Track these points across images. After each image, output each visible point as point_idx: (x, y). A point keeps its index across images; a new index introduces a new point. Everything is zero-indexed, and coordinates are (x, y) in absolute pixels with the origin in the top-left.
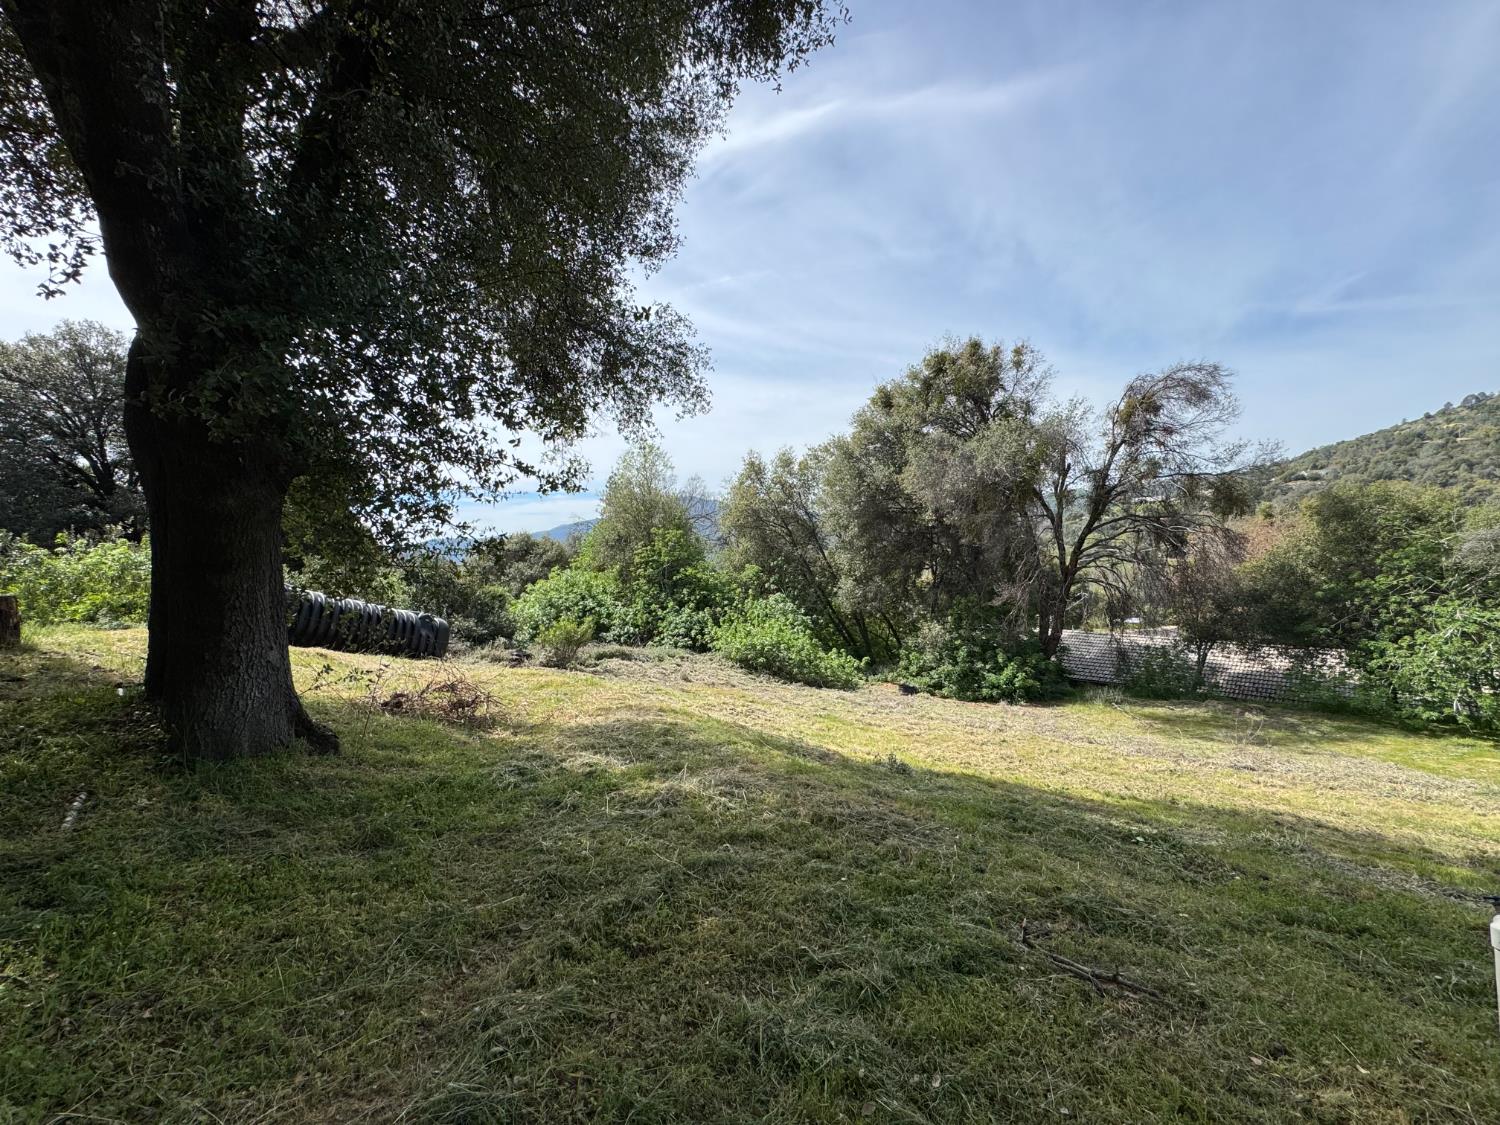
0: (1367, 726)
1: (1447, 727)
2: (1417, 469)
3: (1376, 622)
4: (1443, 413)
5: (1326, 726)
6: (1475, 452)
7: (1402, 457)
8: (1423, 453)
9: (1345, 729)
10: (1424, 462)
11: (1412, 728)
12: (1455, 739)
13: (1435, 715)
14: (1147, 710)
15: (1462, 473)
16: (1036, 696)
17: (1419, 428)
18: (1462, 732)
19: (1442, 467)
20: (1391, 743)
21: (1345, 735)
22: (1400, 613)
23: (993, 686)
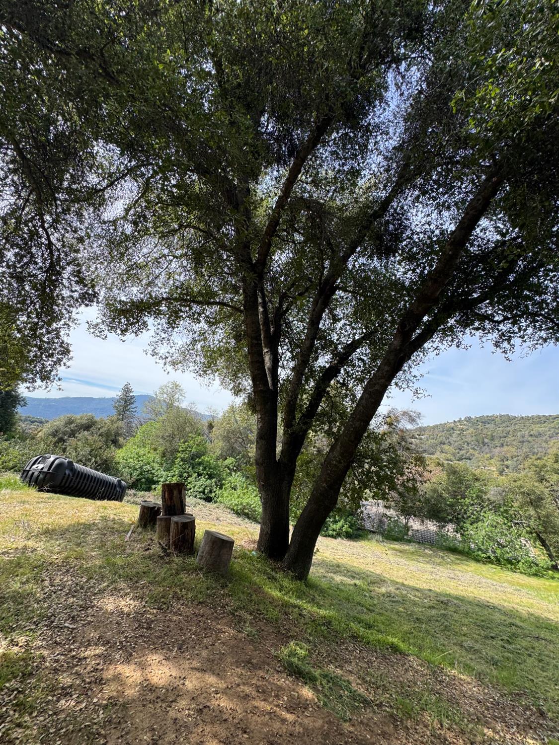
0: (464, 558)
1: (488, 561)
2: (452, 442)
3: (465, 516)
4: (460, 421)
5: (453, 557)
6: (469, 439)
7: (448, 436)
8: (454, 435)
9: (458, 559)
10: (455, 439)
11: (477, 560)
12: (490, 565)
13: (485, 555)
14: (392, 546)
15: (465, 446)
16: (349, 536)
17: (452, 425)
18: (491, 562)
19: (459, 443)
20: (473, 566)
21: (459, 562)
22: (472, 514)
23: (334, 530)
